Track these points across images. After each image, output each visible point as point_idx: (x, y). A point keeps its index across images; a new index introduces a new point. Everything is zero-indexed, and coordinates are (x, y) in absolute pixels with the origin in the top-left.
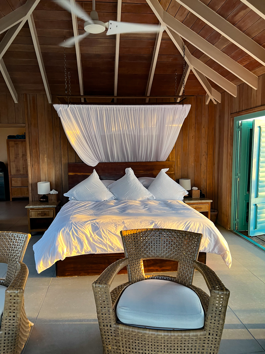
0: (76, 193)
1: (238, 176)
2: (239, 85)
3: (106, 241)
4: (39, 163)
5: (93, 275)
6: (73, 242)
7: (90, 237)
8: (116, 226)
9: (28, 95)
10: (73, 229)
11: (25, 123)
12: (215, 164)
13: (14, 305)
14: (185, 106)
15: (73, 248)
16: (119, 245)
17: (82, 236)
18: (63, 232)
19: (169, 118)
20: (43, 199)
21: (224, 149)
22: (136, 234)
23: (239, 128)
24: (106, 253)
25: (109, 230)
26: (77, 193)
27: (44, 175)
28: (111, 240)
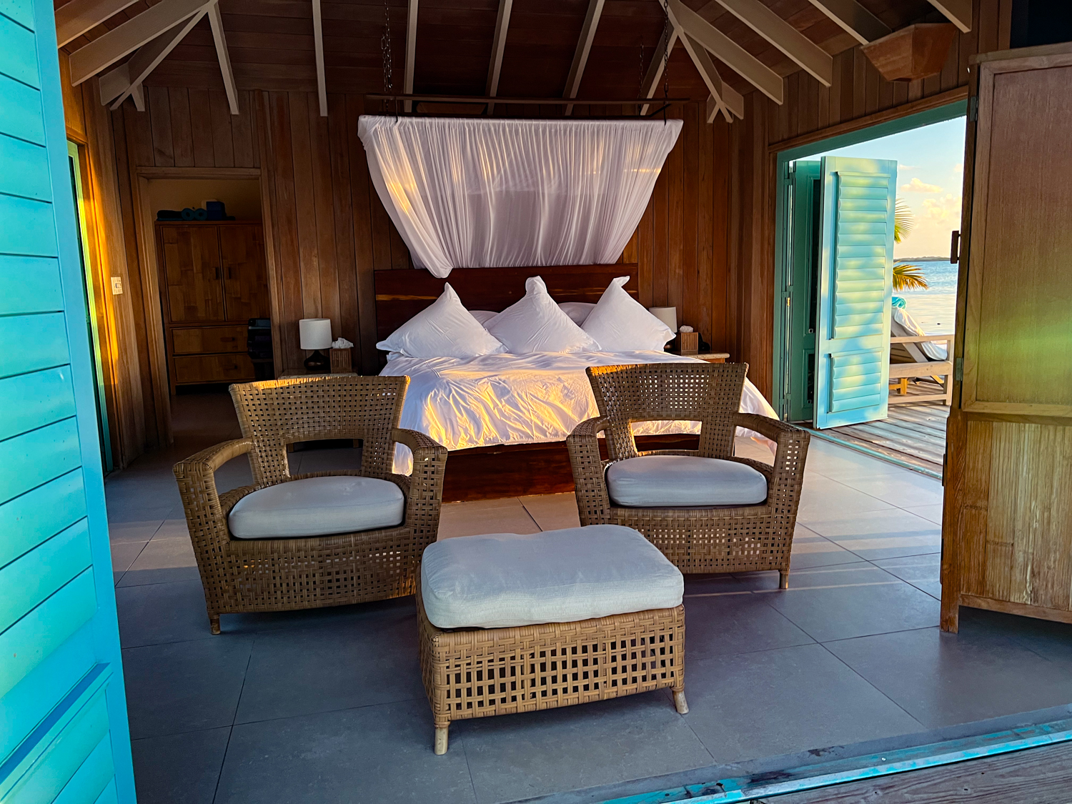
0: (410, 340)
1: (788, 293)
2: (788, 77)
3: (529, 416)
4: (297, 272)
5: (494, 498)
6: (459, 418)
7: (494, 409)
8: (545, 387)
9: (266, 94)
10: (454, 392)
11: (260, 168)
12: (729, 271)
13: (433, 476)
14: (669, 123)
15: (460, 432)
16: (557, 422)
17: (477, 407)
18: (434, 399)
19: (632, 153)
20: (316, 361)
21: (753, 232)
22: (617, 373)
23: (788, 178)
24: (530, 441)
25: (532, 393)
26: (413, 338)
27: (313, 302)
28: (540, 413)
